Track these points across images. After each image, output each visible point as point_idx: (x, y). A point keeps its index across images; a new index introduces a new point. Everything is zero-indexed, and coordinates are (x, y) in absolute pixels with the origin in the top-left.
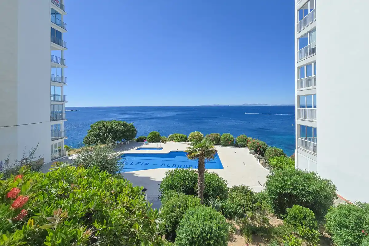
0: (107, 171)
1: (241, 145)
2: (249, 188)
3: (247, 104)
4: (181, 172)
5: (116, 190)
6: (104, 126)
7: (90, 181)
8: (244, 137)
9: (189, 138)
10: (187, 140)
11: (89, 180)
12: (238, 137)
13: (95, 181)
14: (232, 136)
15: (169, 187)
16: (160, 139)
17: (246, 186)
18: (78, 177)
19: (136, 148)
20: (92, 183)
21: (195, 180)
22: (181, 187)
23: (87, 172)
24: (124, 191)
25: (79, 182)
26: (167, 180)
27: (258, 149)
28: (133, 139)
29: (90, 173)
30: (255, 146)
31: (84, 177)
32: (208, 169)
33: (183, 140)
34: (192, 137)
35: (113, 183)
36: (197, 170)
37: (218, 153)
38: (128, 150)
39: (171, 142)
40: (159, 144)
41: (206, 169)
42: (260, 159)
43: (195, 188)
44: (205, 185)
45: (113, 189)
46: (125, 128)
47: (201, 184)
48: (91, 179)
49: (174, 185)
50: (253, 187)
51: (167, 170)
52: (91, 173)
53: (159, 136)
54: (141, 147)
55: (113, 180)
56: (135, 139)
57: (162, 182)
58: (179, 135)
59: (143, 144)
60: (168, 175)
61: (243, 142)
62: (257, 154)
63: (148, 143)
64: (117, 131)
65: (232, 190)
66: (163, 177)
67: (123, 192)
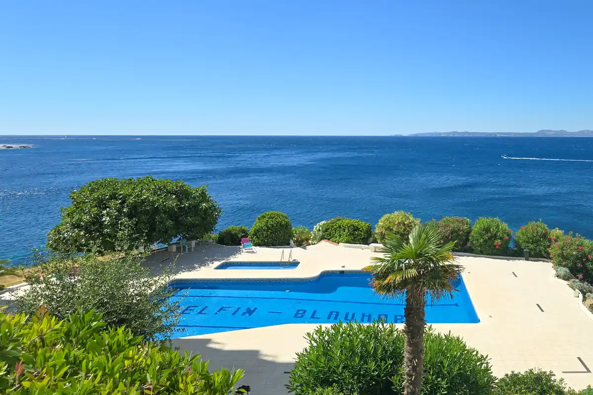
0: (127, 327)
1: (530, 253)
2: (553, 378)
3: (551, 131)
4: (355, 334)
5: (158, 381)
6: (113, 197)
7: (75, 357)
8: (539, 229)
9: (377, 231)
10: (371, 239)
11: (72, 355)
12: (523, 229)
13: (90, 356)
14: (504, 226)
15: (316, 378)
16: (291, 236)
17: (545, 372)
18: (35, 345)
19: (217, 264)
20: (81, 362)
21: (397, 358)
22: (353, 377)
23: (65, 329)
24: (181, 386)
25: (39, 359)
26: (313, 357)
27: (579, 265)
28: (206, 236)
29: (73, 333)
30: (573, 255)
31: (55, 345)
32: (434, 326)
33: (361, 237)
34: (386, 229)
35: (149, 362)
36: (401, 326)
37: (464, 275)
38: (191, 268)
39: (324, 243)
40: (287, 250)
41: (429, 325)
42: (584, 294)
43: (394, 382)
44: (425, 371)
45: (149, 380)
46: (180, 200)
47: (414, 368)
48: (76, 352)
49: (334, 372)
50: (565, 376)
51: (312, 327)
52: (76, 335)
53: (287, 226)
54: (233, 259)
55: (146, 355)
56: (213, 236)
57: (296, 365)
58: (347, 221)
59: (238, 251)
60: (315, 344)
61: (536, 242)
62: (577, 278)
63: (253, 247)
64: (156, 211)
65: (503, 384)
66: (300, 351)
67: (179, 390)
